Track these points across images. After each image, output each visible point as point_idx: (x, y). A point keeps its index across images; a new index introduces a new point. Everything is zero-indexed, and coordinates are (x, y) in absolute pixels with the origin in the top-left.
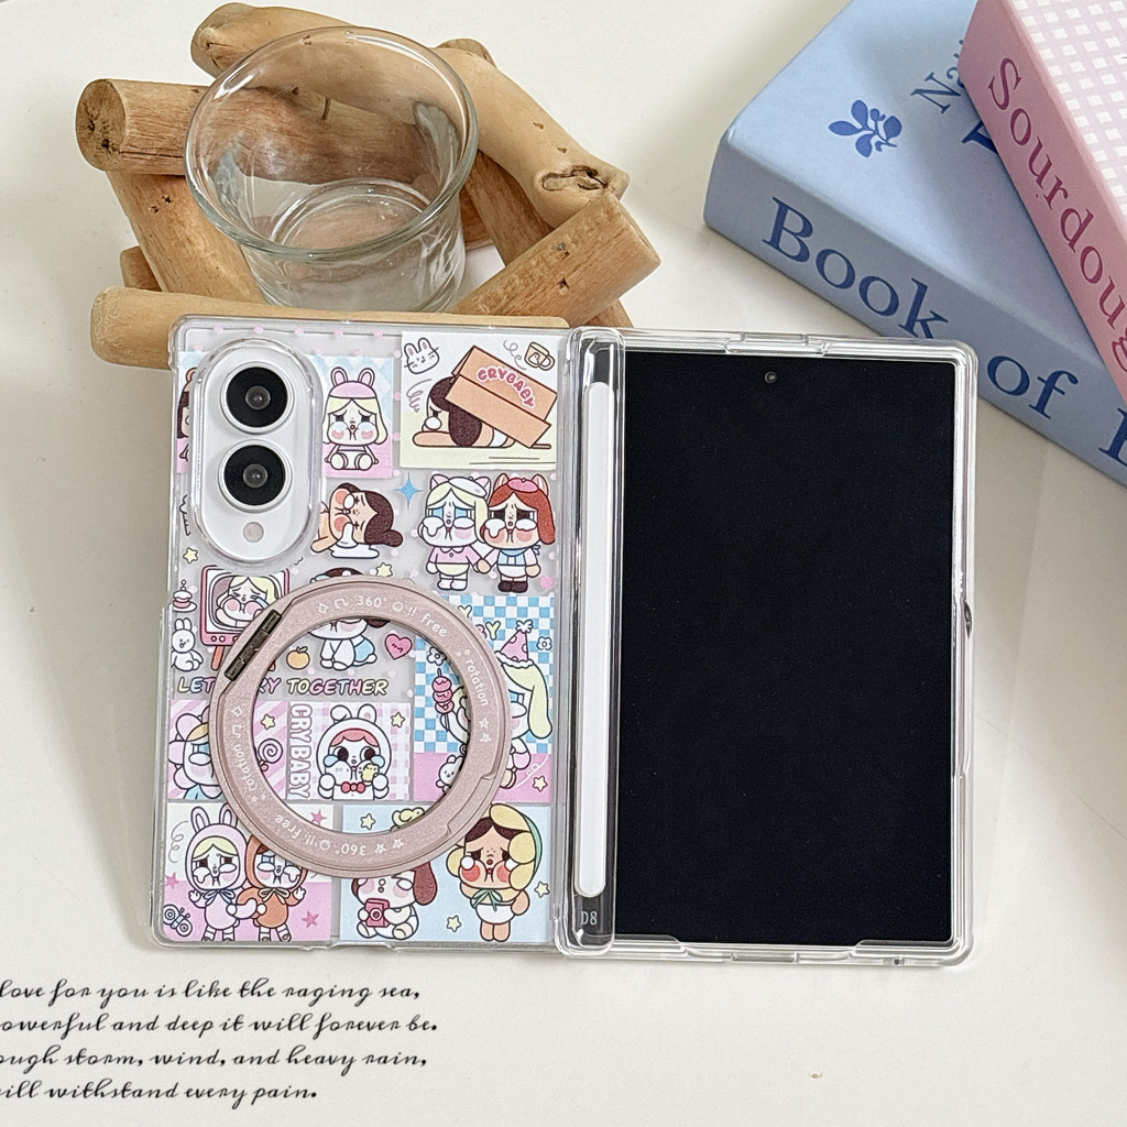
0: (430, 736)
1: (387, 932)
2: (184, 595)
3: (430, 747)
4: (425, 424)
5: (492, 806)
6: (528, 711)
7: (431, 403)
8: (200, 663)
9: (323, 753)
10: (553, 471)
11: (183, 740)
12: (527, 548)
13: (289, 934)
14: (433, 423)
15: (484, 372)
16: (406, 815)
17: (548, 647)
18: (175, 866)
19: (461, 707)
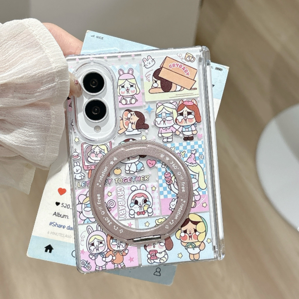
0: (165, 193)
1: (158, 261)
2: (76, 154)
3: (166, 197)
4: (152, 86)
5: (189, 214)
6: (198, 181)
7: (154, 78)
8: (84, 177)
9: (129, 202)
10: (198, 97)
11: (81, 204)
12: (192, 125)
13: (124, 265)
14: (155, 85)
15: (171, 65)
16: (160, 221)
17: (203, 158)
18: (83, 247)
19: (175, 182)
